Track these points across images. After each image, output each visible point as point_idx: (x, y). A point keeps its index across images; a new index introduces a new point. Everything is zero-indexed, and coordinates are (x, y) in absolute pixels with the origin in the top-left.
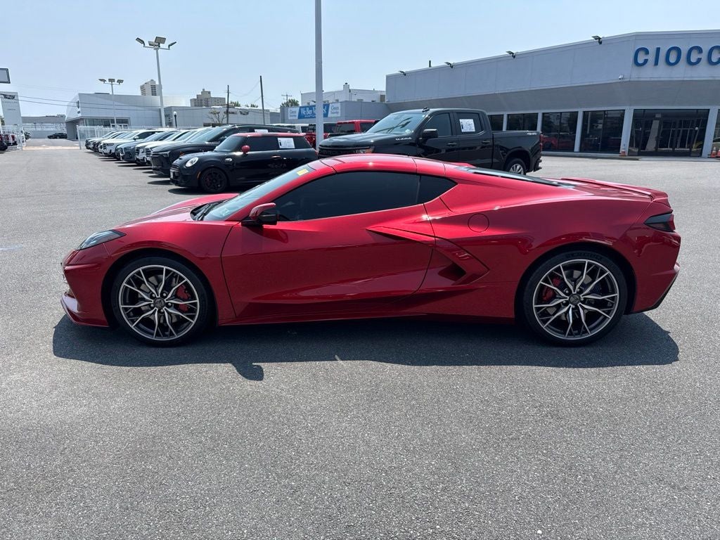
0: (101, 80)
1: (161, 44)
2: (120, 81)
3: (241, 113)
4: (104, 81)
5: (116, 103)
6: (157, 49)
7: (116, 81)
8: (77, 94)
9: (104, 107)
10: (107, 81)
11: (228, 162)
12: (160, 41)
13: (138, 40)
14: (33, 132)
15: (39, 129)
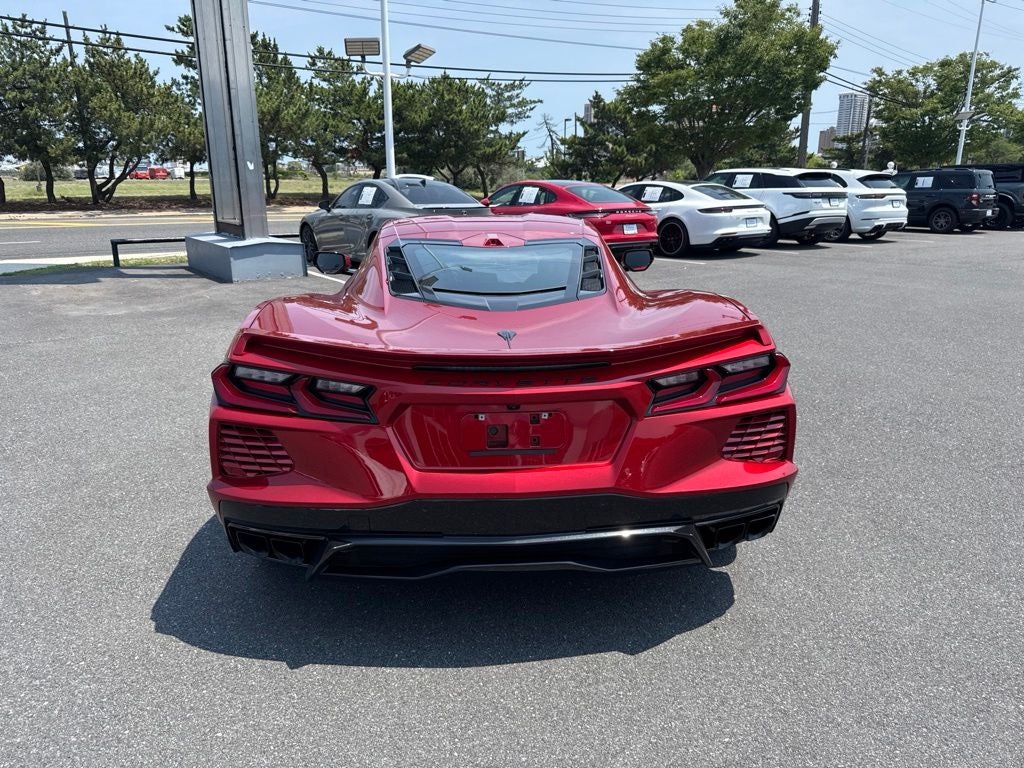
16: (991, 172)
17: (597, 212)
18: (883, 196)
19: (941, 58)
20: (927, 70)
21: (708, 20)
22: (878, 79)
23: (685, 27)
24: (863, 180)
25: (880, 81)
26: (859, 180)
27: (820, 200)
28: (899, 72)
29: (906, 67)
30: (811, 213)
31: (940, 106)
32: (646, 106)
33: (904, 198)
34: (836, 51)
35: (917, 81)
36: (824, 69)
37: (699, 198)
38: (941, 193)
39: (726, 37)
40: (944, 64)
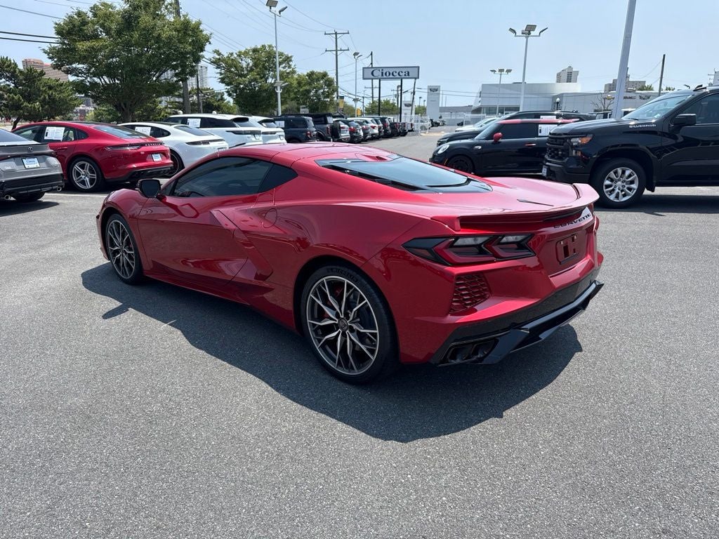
0: (492, 71)
1: (532, 32)
2: (509, 71)
3: (641, 98)
4: (494, 71)
5: (512, 92)
6: (527, 37)
7: (505, 70)
8: (481, 85)
9: (508, 96)
10: (497, 72)
11: (478, 149)
12: (530, 29)
13: (511, 30)
14: (449, 120)
15: (453, 118)
16: (311, 118)
17: (126, 146)
18: (275, 133)
19: (253, 47)
20: (246, 53)
21: (110, 3)
22: (218, 57)
23: (92, 6)
24: (261, 122)
25: (219, 59)
26: (259, 122)
27: (250, 135)
28: (232, 54)
29: (235, 51)
30: (247, 144)
31: (258, 76)
32: (71, 64)
33: (284, 134)
34: (210, 40)
35: (242, 60)
36: (202, 50)
37: (183, 135)
38: (291, 131)
39: (130, 17)
40: (255, 51)
